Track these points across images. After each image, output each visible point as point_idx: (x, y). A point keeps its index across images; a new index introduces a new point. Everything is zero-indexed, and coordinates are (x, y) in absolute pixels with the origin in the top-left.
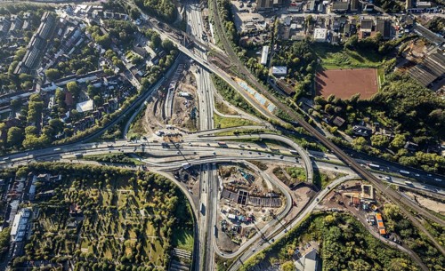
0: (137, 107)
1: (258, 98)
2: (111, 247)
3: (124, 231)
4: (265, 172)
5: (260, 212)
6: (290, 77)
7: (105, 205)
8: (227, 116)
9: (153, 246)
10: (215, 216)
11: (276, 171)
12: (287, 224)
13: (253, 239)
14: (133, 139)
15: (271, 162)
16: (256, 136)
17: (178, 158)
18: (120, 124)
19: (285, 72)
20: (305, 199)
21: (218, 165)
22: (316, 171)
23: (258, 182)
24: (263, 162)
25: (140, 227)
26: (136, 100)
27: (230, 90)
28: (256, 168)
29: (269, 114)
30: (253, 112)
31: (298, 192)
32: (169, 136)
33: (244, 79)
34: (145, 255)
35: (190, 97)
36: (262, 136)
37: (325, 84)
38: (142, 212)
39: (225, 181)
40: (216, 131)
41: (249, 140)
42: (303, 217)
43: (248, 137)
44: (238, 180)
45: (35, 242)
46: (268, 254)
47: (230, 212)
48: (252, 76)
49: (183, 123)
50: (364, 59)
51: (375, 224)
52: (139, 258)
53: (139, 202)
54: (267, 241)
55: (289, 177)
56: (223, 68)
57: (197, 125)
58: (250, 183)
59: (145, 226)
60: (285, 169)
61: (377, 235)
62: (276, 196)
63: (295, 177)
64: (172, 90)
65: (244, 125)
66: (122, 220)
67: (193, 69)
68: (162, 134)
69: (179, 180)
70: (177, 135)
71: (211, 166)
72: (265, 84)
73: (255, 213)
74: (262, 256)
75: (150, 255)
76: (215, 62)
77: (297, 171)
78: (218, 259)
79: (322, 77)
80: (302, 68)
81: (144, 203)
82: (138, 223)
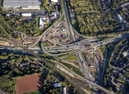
0: (107, 57)
1: (63, 69)
3: (91, 22)
4: (56, 44)
5: (56, 33)
6: (52, 82)
7: (100, 26)
8: (73, 60)
9: (82, 20)
11: (53, 44)
12: (48, 31)
13: (57, 26)
14: (102, 45)
15: (55, 47)
16: (61, 54)
17: (85, 42)
18: (109, 49)
19: (55, 84)
20: (43, 39)
22: (40, 47)
23: (58, 41)
24: (57, 46)
25: (88, 23)
26: (109, 60)
27: (75, 71)
28: (59, 44)
29: (58, 64)
30: (64, 64)
31: (46, 40)
32: (91, 49)
33: (70, 77)
34: (83, 18)
35: (90, 65)
36: (59, 55)
37: (38, 82)
38: (89, 27)
39: (68, 39)
40: (75, 53)
42: (43, 34)
43: (64, 54)
44: (64, 40)
45: (113, 15)
46: (52, 24)
47: (64, 31)
49: (88, 55)
51: (23, 36)
52: (84, 17)
53: (90, 29)
54: (53, 27)
56: (81, 81)
57: (83, 55)
58: (60, 40)
59: (86, 24)
60: (50, 46)
61: (23, 33)
62: (52, 38)
63: (47, 44)
64: (98, 68)
65: (66, 58)
66: (93, 24)
67: (93, 79)
68: (93, 49)
69: (82, 37)
70: (88, 50)
71: (73, 42)
72: (62, 76)
73: (57, 32)
74: (53, 23)
75: (82, 19)
76: (85, 83)
77: (46, 46)
78: (65, 21)
79: (39, 85)
80: (48, 87)
81: (89, 29)
82: (88, 24)
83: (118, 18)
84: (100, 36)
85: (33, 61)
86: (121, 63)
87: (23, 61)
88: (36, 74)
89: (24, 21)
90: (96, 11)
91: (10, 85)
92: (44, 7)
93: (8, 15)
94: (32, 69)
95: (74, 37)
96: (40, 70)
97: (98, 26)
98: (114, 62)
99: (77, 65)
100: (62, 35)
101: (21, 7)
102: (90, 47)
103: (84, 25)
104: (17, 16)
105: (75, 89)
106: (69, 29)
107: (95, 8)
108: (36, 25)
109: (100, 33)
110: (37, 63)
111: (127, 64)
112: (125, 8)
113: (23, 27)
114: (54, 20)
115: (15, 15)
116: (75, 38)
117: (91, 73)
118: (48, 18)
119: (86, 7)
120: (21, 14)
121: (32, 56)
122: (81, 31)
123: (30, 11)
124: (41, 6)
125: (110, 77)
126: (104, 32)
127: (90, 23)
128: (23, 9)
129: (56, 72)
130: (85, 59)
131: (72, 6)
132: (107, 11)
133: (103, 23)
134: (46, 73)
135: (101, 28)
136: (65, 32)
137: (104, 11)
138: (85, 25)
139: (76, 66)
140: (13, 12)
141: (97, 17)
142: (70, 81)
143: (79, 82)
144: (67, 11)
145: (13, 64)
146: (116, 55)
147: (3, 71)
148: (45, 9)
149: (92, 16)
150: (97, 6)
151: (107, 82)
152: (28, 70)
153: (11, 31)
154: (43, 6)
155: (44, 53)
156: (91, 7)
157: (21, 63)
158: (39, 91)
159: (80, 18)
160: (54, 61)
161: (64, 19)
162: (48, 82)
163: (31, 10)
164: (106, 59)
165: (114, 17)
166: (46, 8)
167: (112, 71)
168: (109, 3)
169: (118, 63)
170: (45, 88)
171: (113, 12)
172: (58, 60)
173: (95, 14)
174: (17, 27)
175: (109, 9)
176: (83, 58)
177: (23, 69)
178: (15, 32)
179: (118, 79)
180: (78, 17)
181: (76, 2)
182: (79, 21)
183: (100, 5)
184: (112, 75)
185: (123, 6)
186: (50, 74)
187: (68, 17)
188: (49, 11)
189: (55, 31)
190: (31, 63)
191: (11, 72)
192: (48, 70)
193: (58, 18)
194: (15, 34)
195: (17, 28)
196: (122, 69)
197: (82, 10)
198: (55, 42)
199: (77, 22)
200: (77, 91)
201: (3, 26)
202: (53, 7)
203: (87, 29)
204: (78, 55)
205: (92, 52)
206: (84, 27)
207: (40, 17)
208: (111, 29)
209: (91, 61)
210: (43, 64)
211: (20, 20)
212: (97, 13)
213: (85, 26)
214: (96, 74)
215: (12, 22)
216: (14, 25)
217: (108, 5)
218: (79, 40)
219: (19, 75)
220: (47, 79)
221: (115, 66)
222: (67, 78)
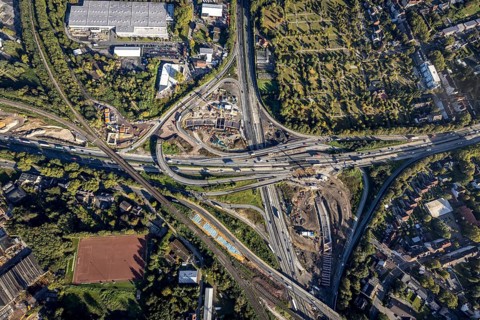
0: (365, 211)
1: (211, 231)
2: (331, 73)
3: (323, 84)
4: (200, 147)
5: (203, 113)
6: (175, 265)
7: (352, 101)
8: (247, 206)
9: (292, 78)
10: (244, 106)
11: (191, 148)
12: (181, 106)
13: (210, 92)
14: (352, 168)
15: (196, 157)
16: (212, 181)
17: (292, 152)
18: (375, 186)
19: (181, 273)
20: (164, 128)
21: (249, 150)
22: (153, 152)
23: (207, 138)
24: (203, 156)
25: (310, 89)
26: (369, 221)
27: (249, 242)
28: (210, 150)
29: (200, 211)
30: (218, 213)
31: (171, 133)
32: (309, 176)
33: (231, 258)
34: (297, 70)
35: (299, 230)
36: (205, 183)
37: (135, 257)
38: (312, 100)
39: (239, 135)
40: (256, 185)
41: (218, 177)
42: (168, 113)
43: (221, 181)
44: (226, 138)
45: (406, 66)
46: (197, 85)
47: (230, 111)
48: (223, 263)
49: (298, 194)
50: (83, 300)
51: (111, 115)
52: (301, 68)
53: (317, 108)
54: (197, 93)
55: (179, 145)
56: (262, 276)
57: (280, 193)
58: (214, 136)
59: (305, 90)
60: (182, 152)
61: (112, 108)
62: (190, 128)
63: (172, 145)
64: (327, 241)
65: (226, 196)
66: (329, 92)
67: (306, 277)
68: (319, 176)
69: (285, 132)
70: (300, 177)
71: (255, 148)
72: (206, 251)
73: (208, 112)
74: (200, 82)
75: (293, 72)
76: (277, 287)
77: (171, 151)
78: (236, 77)
79: (137, 267)
80: (160, 279)
81: (313, 107)
82: (312, 91)
83: (425, 74)
84: (346, 135)
85: (129, 191)
86: (416, 239)
87: (102, 191)
88: (132, 232)
89: (118, 73)
90: (344, 48)
91: (60, 253)
92: (180, 30)
93: (78, 52)
94: (122, 218)
95: (257, 130)
96: (143, 222)
97: (347, 100)
98: (388, 231)
99: (258, 224)
100: (221, 122)
101: (114, 30)
102: (308, 170)
103: (296, 95)
104: (101, 55)
105: (241, 301)
106: (248, 102)
107: (344, 39)
108: (150, 86)
109: (348, 124)
110: (140, 201)
111: (440, 245)
112: (456, 39)
113: (113, 89)
114: (203, 72)
115: (97, 52)
116: (263, 134)
117: (302, 256)
118: (187, 64)
119: (313, 32)
120: (112, 49)
121: (127, 177)
122: (283, 114)
123: (138, 42)
124: (172, 27)
125: (367, 280)
126: (365, 122)
127: (320, 88)
128: (119, 34)
129: (190, 236)
130: (286, 206)
131: (264, 28)
132: (385, 48)
133: (364, 91)
134: (160, 235)
135: (354, 106)
136: (232, 113)
137: (374, 48)
138: (301, 92)
139: (254, 226)
140: (93, 43)
141: (344, 69)
142: (228, 270)
143: (258, 279)
144: (246, 45)
145: (73, 193)
146: (401, 207)
147: (48, 210)
148: (181, 36)
149: (330, 66)
150: (353, 31)
151: (354, 296)
152: (111, 218)
153: (82, 98)
154: (177, 26)
155: (162, 173)
156: (331, 33)
157: (97, 194)
158: (134, 286)
159: (286, 71)
160: (188, 201)
161: (235, 69)
162: (162, 261)
163: (141, 38)
164: (359, 215)
165: (412, 71)
166: (184, 33)
167: (377, 261)
168: (396, 23)
169: (402, 236)
170: (151, 279)
171: (409, 52)
172: (200, 198)
173: (342, 58)
174: (96, 87)
175: (396, 44)
176: (281, 204)
177: (98, 212)
178: (89, 102)
179: (394, 293)
180: (282, 65)
181: (281, 15)
182: (280, 78)
183: (362, 27)
184: (376, 275)
185: (452, 33)
186: (172, 240)
187: (248, 66)
188: (193, 43)
189: (203, 108)
190: (121, 199)
191: (64, 218)
192: (166, 226)
193: (216, 67)
194: (88, 109)
195: (97, 90)
196: (415, 259)
197: (298, 44)
198: (199, 140)
199: (275, 81)
200: (248, 309)
201: (62, 82)
202: (207, 30)
203: (306, 108)
204: (265, 190)
205: (314, 188)
206: (296, 100)
207: (163, 62)
208: (393, 114)
209: (306, 217)
210: (155, 204)
211: (106, 68)
212: (348, 55)
213: (299, 96)
214: (319, 262)
215: (85, 72)
216: (89, 82)
217: (395, 27)
218: (273, 143)
219: (87, 228)
220: (160, 253)
221: (392, 246)
222: (220, 259)
